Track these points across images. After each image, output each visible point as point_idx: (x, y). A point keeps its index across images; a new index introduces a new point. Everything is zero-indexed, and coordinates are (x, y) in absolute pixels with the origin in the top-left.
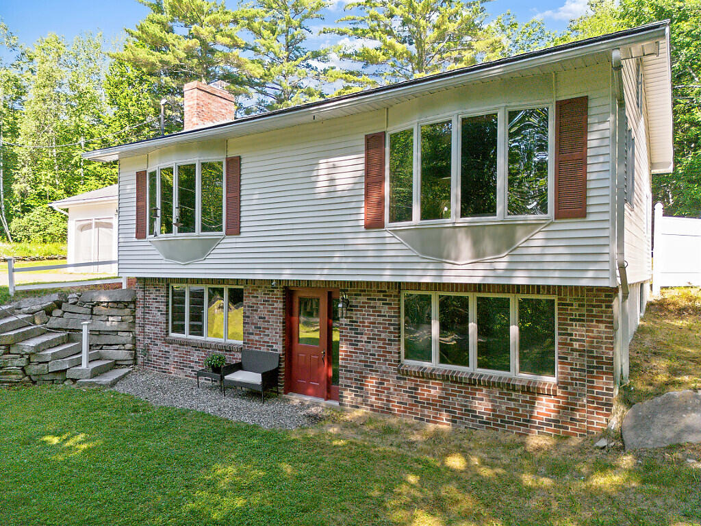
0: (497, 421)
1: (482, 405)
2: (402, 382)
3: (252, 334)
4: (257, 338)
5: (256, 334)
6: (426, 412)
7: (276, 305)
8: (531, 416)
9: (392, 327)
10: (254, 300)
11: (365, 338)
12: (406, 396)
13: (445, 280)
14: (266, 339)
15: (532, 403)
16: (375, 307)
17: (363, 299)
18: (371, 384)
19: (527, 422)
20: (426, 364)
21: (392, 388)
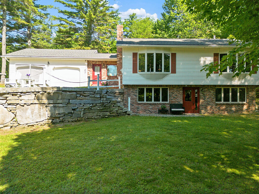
0: (237, 111)
1: (234, 109)
2: (216, 106)
3: (173, 99)
4: (174, 100)
5: (174, 99)
6: (222, 112)
7: (180, 92)
8: (243, 109)
9: (214, 95)
10: (173, 91)
11: (207, 98)
12: (217, 109)
13: (232, 84)
14: (177, 100)
15: (243, 107)
16: (209, 91)
17: (206, 89)
18: (209, 108)
19: (242, 110)
20: (221, 102)
21: (214, 108)
